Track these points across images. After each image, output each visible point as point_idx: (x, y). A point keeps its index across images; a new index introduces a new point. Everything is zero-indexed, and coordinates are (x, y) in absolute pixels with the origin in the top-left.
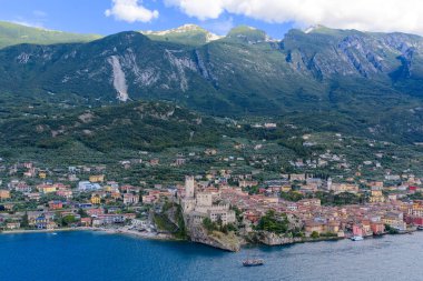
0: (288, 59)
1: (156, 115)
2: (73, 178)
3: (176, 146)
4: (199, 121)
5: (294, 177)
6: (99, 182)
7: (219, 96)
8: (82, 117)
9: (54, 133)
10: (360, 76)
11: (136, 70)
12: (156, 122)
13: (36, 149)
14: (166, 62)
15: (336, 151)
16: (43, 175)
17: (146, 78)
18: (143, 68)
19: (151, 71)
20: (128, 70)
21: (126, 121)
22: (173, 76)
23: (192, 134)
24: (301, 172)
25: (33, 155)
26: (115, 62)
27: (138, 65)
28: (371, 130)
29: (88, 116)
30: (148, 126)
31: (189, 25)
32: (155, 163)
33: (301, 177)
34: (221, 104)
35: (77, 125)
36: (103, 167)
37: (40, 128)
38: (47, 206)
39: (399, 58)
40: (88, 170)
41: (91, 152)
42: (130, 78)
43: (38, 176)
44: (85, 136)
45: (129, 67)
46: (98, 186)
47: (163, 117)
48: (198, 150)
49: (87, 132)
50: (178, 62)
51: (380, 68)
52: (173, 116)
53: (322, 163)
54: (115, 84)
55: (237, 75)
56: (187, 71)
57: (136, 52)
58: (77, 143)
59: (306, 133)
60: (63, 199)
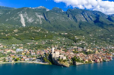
0: (68, 16)
1: (36, 31)
2: (14, 48)
3: (42, 39)
4: (47, 32)
5: (74, 47)
6: (22, 49)
7: (51, 26)
8: (15, 31)
9: (7, 35)
10: (87, 21)
11: (27, 18)
12: (36, 32)
13: (2, 39)
14: (36, 16)
15: (83, 40)
16: (5, 47)
17: (30, 20)
18: (29, 17)
19: (32, 18)
20: (25, 18)
21: (28, 32)
22: (38, 20)
23: (46, 36)
24: (76, 46)
25: (1, 41)
26: (21, 15)
27: (28, 17)
28: (90, 35)
29: (16, 30)
30: (33, 33)
31: (41, 6)
32: (37, 43)
33: (76, 47)
34: (51, 28)
35: (13, 33)
36: (22, 45)
37: (2, 34)
38: (10, 56)
39: (96, 17)
40: (18, 45)
41: (18, 41)
42: (26, 20)
43: (4, 47)
44: (16, 36)
45: (26, 17)
46: (22, 50)
47: (38, 31)
48: (48, 40)
49: (16, 35)
50: (39, 16)
51: (91, 20)
52: (40, 31)
53: (80, 44)
54: (22, 22)
55: (55, 20)
56: (42, 19)
57: (27, 13)
58: (14, 38)
59: (75, 36)
60: (14, 54)
